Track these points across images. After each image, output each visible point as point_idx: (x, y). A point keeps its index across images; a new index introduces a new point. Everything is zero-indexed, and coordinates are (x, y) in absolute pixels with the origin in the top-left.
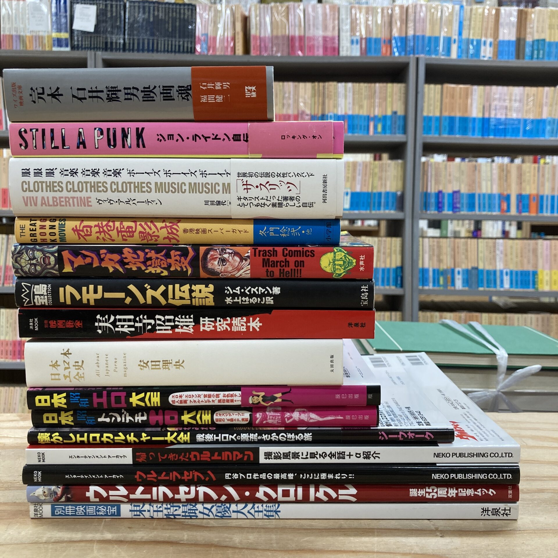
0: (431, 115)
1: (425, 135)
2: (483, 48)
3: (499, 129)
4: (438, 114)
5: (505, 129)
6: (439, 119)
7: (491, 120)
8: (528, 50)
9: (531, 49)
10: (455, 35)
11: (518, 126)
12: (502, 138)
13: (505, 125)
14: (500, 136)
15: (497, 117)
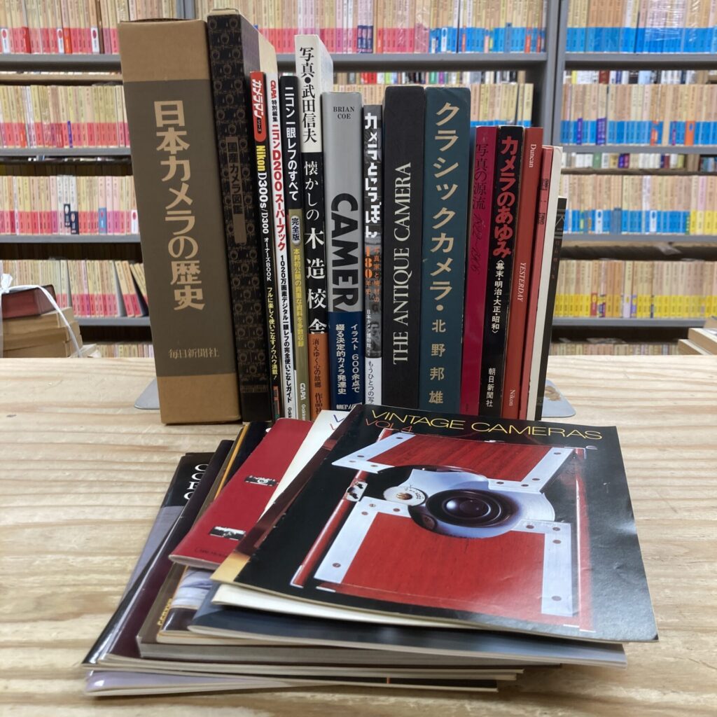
0: (576, 26)
1: (568, 52)
3: (655, 42)
4: (584, 25)
5: (663, 41)
6: (585, 31)
7: (647, 31)
11: (679, 38)
12: (659, 53)
13: (663, 37)
14: (656, 51)
15: (654, 27)
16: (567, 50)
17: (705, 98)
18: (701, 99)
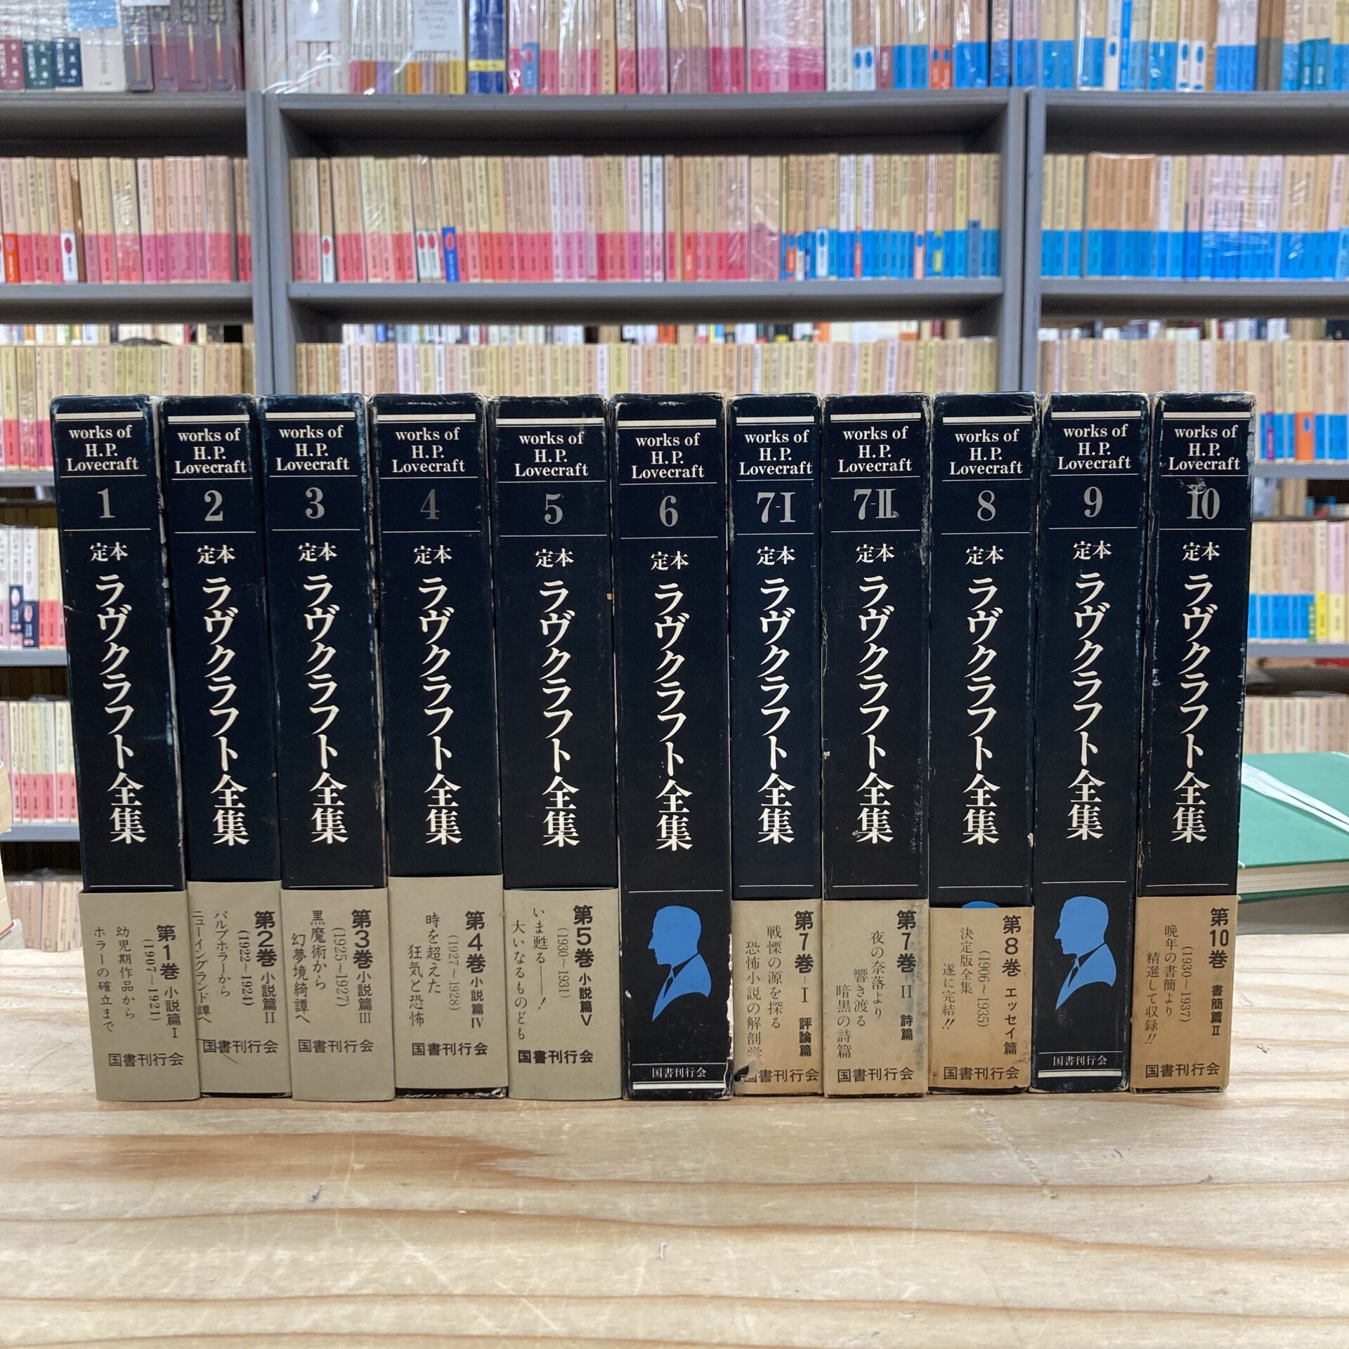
0: (1061, 228)
1: (1046, 278)
2: (1181, 62)
3: (1222, 258)
4: (1077, 226)
5: (1239, 257)
6: (1078, 237)
7: (1205, 238)
8: (1289, 67)
9: (1296, 63)
10: (1114, 34)
11: (1269, 251)
12: (1232, 280)
13: (1239, 248)
14: (1227, 276)
15: (1219, 230)
16: (1044, 274)
17: (1329, 369)
18: (1321, 369)
